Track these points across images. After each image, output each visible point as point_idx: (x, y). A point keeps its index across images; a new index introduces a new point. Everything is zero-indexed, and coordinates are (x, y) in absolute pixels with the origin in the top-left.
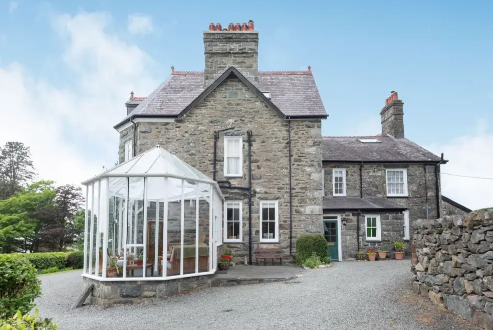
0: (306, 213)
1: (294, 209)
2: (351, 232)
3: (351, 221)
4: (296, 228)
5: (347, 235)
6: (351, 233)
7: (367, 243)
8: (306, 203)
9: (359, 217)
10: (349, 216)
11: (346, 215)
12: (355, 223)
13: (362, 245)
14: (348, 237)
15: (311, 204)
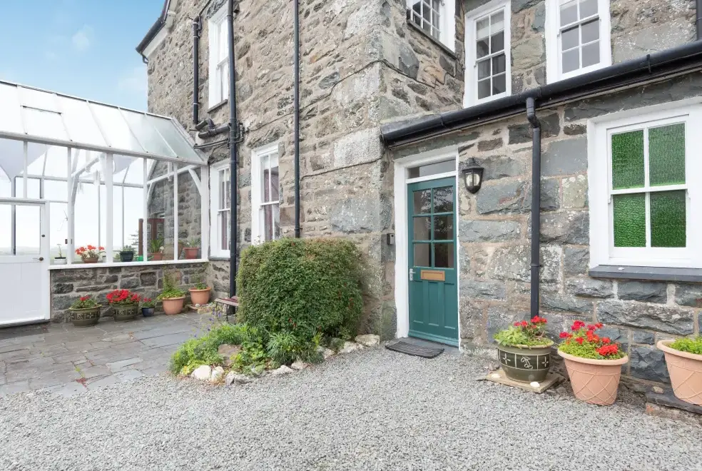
0: (336, 165)
1: (307, 156)
2: (505, 225)
3: (504, 168)
4: (311, 217)
5: (486, 239)
6: (505, 227)
7: (597, 284)
8: (335, 129)
9: (546, 143)
10: (498, 143)
11: (483, 146)
12: (525, 177)
13: (560, 290)
14: (490, 249)
15: (349, 131)
